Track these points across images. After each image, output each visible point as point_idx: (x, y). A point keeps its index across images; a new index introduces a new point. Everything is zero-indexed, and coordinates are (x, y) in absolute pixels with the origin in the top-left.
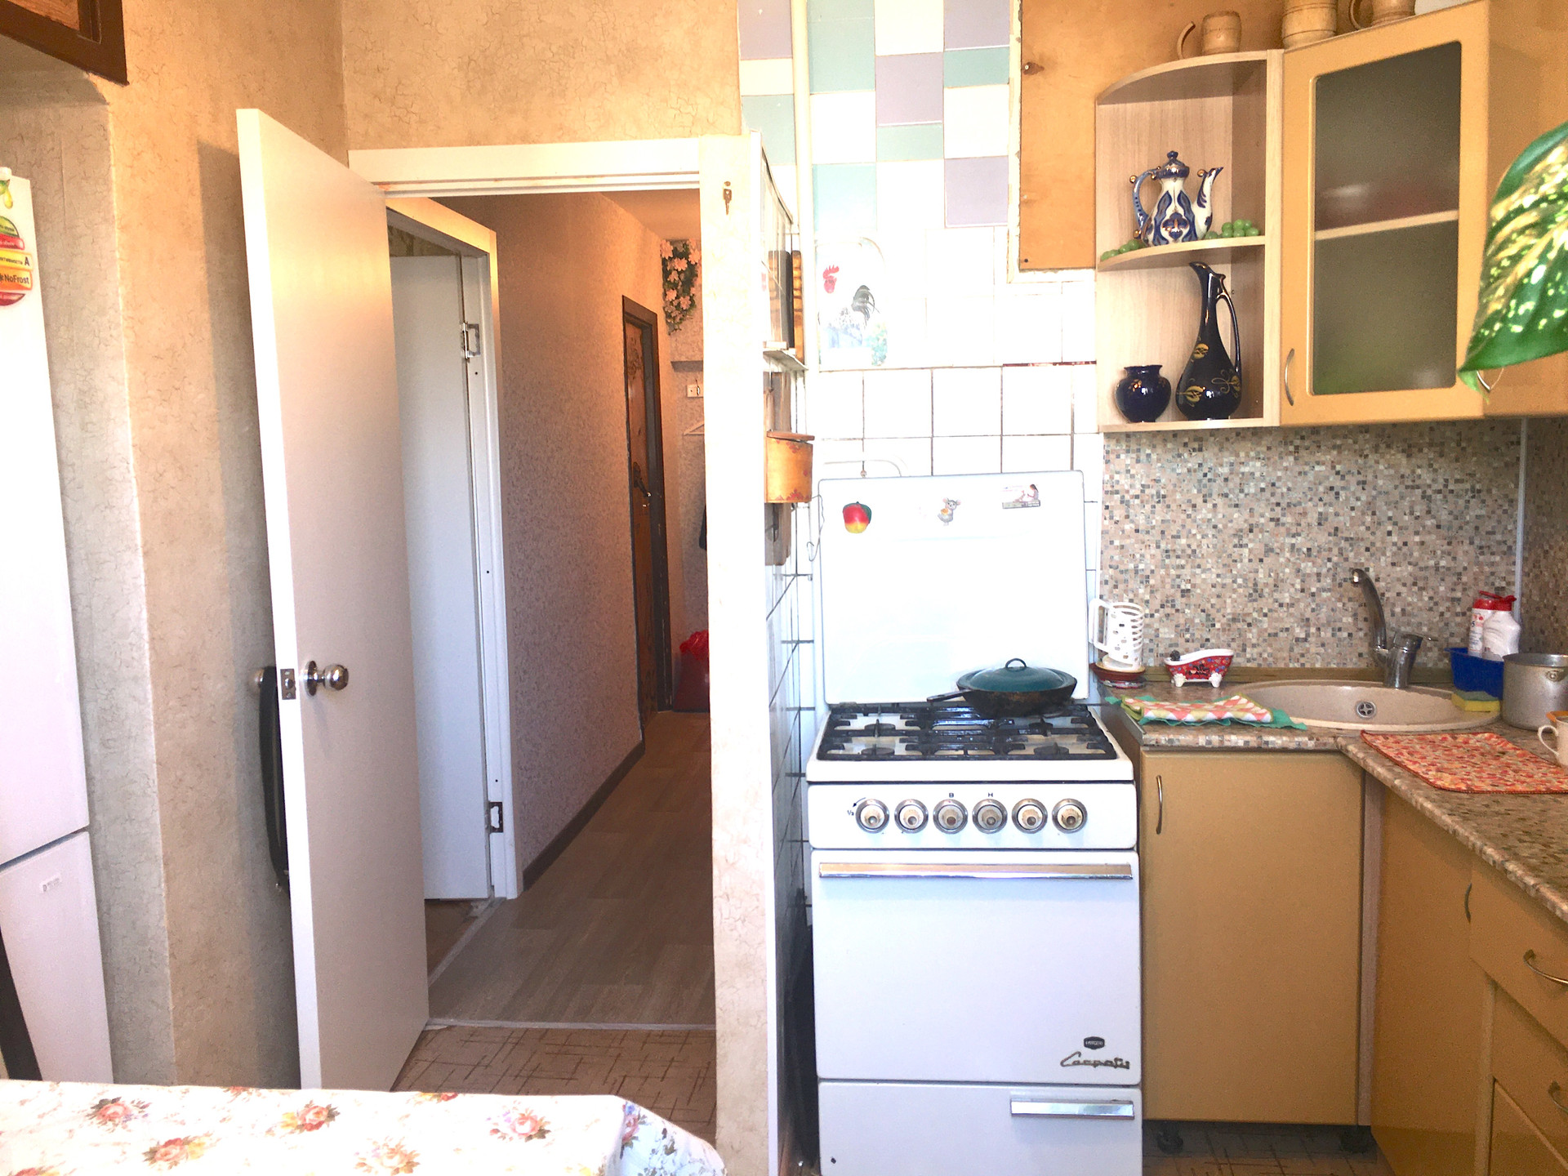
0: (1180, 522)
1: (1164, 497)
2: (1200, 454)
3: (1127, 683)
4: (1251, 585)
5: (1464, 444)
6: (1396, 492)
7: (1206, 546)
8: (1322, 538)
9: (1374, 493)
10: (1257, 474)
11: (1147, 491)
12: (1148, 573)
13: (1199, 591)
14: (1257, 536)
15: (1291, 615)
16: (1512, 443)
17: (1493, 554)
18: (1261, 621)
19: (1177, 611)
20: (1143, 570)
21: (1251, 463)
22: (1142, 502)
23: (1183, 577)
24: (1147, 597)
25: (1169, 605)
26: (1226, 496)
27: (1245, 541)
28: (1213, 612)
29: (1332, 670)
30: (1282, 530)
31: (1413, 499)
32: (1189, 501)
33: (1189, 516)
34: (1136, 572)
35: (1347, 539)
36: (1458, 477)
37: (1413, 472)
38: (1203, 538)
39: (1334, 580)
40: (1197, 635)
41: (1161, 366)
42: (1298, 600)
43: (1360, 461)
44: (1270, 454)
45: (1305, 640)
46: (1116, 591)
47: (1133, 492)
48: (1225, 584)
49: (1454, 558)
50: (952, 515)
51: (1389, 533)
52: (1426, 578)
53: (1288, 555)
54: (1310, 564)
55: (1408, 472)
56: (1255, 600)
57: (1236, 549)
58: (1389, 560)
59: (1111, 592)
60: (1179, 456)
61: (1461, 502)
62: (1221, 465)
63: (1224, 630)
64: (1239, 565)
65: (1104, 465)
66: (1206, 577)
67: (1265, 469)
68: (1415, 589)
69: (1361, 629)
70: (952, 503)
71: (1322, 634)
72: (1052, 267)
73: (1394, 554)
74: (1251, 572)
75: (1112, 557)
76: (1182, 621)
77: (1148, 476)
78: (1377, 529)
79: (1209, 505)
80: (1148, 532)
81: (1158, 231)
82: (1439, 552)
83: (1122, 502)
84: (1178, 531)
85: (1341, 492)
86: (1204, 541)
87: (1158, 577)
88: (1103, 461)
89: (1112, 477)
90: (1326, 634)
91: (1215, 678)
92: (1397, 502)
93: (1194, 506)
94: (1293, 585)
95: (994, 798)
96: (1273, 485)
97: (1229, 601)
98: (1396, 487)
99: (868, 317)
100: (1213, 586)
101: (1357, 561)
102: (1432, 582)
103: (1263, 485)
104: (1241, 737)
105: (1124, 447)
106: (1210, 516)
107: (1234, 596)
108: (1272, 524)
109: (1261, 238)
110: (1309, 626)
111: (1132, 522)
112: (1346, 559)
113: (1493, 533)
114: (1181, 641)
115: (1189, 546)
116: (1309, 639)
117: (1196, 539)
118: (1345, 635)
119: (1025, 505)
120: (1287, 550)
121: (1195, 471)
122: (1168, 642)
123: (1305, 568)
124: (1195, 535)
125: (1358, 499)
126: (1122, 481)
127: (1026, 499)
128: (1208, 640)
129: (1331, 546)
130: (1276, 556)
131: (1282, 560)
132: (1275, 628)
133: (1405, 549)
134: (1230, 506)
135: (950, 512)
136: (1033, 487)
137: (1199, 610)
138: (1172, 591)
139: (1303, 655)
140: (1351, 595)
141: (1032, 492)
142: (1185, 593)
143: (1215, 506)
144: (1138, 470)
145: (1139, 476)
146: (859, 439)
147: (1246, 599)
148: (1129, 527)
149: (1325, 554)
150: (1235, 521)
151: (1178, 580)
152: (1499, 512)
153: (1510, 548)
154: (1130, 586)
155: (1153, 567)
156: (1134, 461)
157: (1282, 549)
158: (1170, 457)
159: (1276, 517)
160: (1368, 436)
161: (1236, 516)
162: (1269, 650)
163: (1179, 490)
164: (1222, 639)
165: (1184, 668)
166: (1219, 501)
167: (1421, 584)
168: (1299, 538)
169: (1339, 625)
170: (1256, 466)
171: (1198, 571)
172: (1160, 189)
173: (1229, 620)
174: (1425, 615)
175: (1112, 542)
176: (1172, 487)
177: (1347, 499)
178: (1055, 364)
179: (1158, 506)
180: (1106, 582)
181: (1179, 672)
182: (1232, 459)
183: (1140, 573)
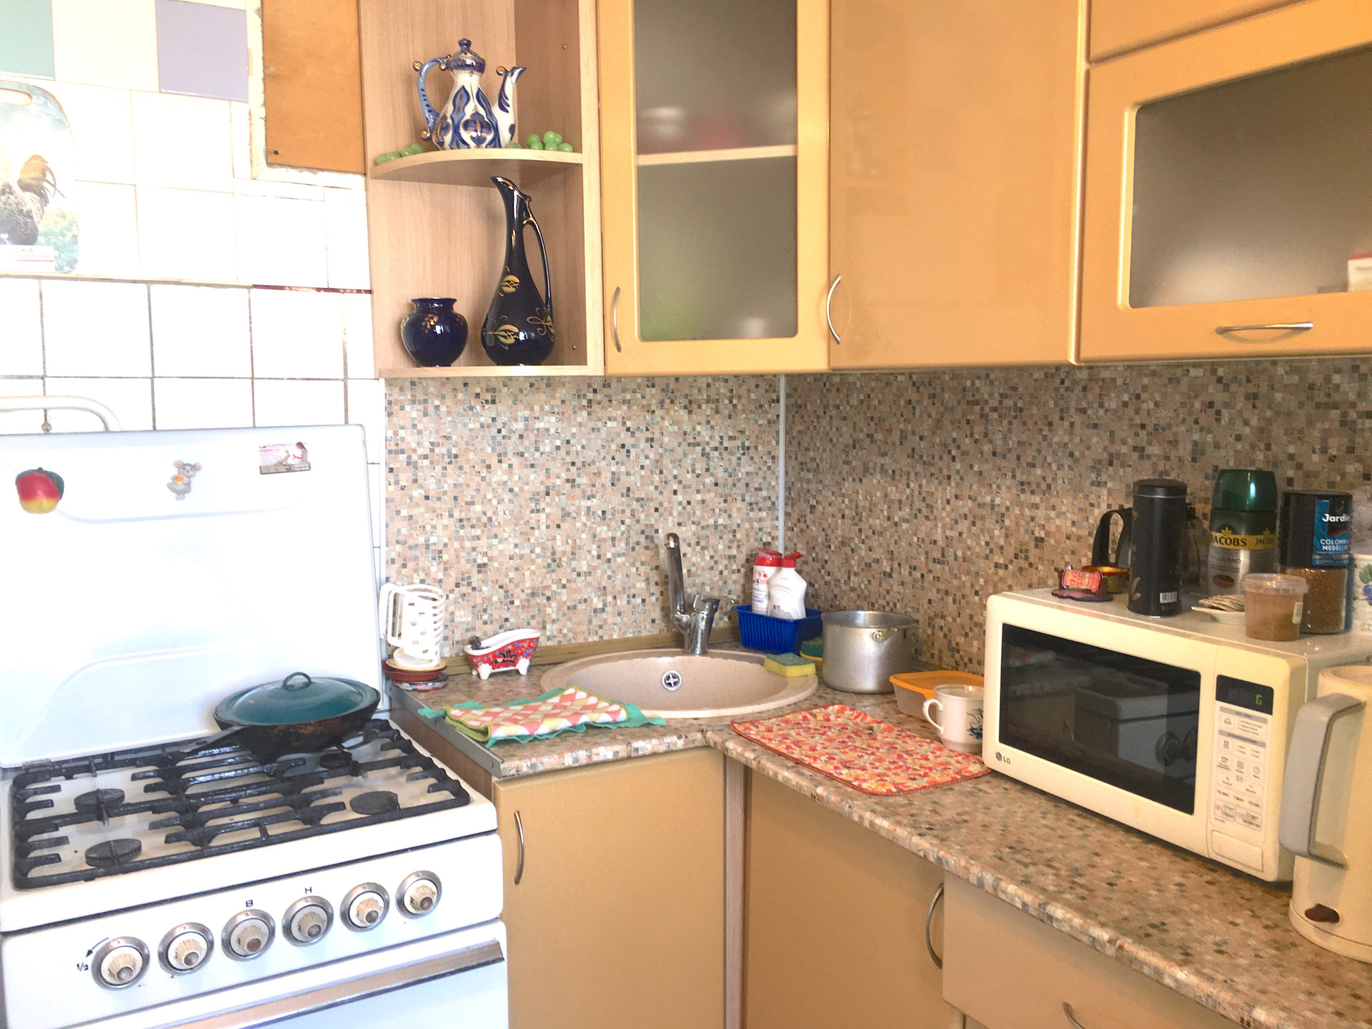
0: (473, 485)
1: (456, 456)
2: (493, 406)
3: (430, 684)
4: (549, 554)
5: (735, 402)
6: (680, 449)
7: (503, 513)
8: (616, 500)
9: (661, 451)
10: (552, 431)
11: (437, 450)
12: (441, 547)
13: (496, 565)
14: (553, 500)
15: (589, 584)
16: (773, 401)
17: (760, 510)
18: (559, 594)
19: (474, 589)
20: (435, 544)
21: (546, 418)
22: (432, 463)
23: (479, 549)
24: (440, 576)
25: (465, 583)
26: (522, 455)
27: (542, 505)
28: (511, 587)
29: (627, 640)
30: (578, 491)
31: (695, 457)
32: (484, 461)
33: (483, 479)
34: (427, 547)
35: (638, 500)
36: (731, 434)
37: (694, 429)
38: (499, 503)
39: (627, 544)
40: (496, 616)
41: (455, 300)
42: (595, 568)
43: (648, 417)
44: (564, 408)
45: (603, 610)
46: (404, 571)
47: (421, 451)
48: (523, 555)
49: (730, 516)
50: (188, 484)
51: (675, 492)
52: (707, 537)
53: (584, 519)
54: (605, 528)
55: (688, 429)
56: (553, 571)
57: (533, 515)
58: (676, 520)
59: (399, 572)
60: (471, 408)
61: (734, 459)
62: (516, 420)
63: (523, 607)
64: (537, 532)
65: (387, 418)
66: (504, 548)
67: (559, 425)
68: (698, 548)
69: (653, 594)
70: (188, 468)
71: (619, 602)
72: (310, 166)
73: (680, 514)
74: (549, 540)
75: (399, 531)
76: (479, 600)
77: (437, 432)
78: (664, 488)
79: (505, 466)
80: (439, 499)
81: (456, 132)
82: (717, 510)
83: (408, 464)
84: (473, 497)
85: (632, 450)
86: (501, 508)
87: (452, 552)
88: (384, 413)
89: (396, 434)
90: (622, 602)
91: (523, 665)
92: (680, 461)
93: (489, 467)
94: (590, 552)
95: (314, 893)
96: (568, 442)
97: (527, 573)
98: (680, 444)
99: (47, 202)
100: (511, 558)
101: (647, 522)
102: (713, 540)
103: (558, 443)
104: (609, 748)
105: (409, 397)
106: (505, 478)
107: (533, 567)
108: (568, 486)
109: (576, 155)
110: (605, 595)
111: (421, 487)
112: (638, 521)
113: (760, 489)
114: (479, 623)
115: (485, 513)
116: (606, 609)
117: (492, 506)
118: (639, 601)
119: (289, 469)
120: (583, 513)
121: (489, 426)
122: (465, 627)
123: (601, 532)
124: (490, 500)
125: (647, 457)
126: (408, 439)
127: (290, 461)
128: (507, 620)
129: (624, 508)
130: (573, 520)
131: (578, 525)
132: (574, 600)
133: (689, 507)
134: (526, 466)
135: (186, 480)
136: (300, 445)
137: (497, 586)
138: (468, 566)
139: (601, 627)
140: (643, 558)
141: (299, 452)
142: (481, 567)
143: (510, 466)
144: (426, 424)
145: (427, 433)
146: (38, 377)
147: (545, 570)
148: (417, 493)
149: (619, 516)
150: (531, 484)
151: (474, 553)
152: (765, 468)
153: (773, 503)
154: (421, 564)
155: (446, 540)
156: (421, 414)
157: (578, 513)
158: (461, 411)
159: (571, 478)
160: (654, 391)
161: (532, 477)
162: (569, 624)
163: (472, 448)
164: (522, 617)
165: (490, 656)
166: (515, 461)
167: (703, 543)
168: (594, 500)
169: (633, 591)
170: (550, 422)
171: (495, 541)
172: (452, 82)
173: (527, 595)
174: (707, 575)
175: (398, 513)
176: (465, 446)
177: (637, 457)
178: (318, 290)
179: (450, 468)
180: (393, 561)
181: (485, 663)
182: (527, 413)
183: (431, 548)
